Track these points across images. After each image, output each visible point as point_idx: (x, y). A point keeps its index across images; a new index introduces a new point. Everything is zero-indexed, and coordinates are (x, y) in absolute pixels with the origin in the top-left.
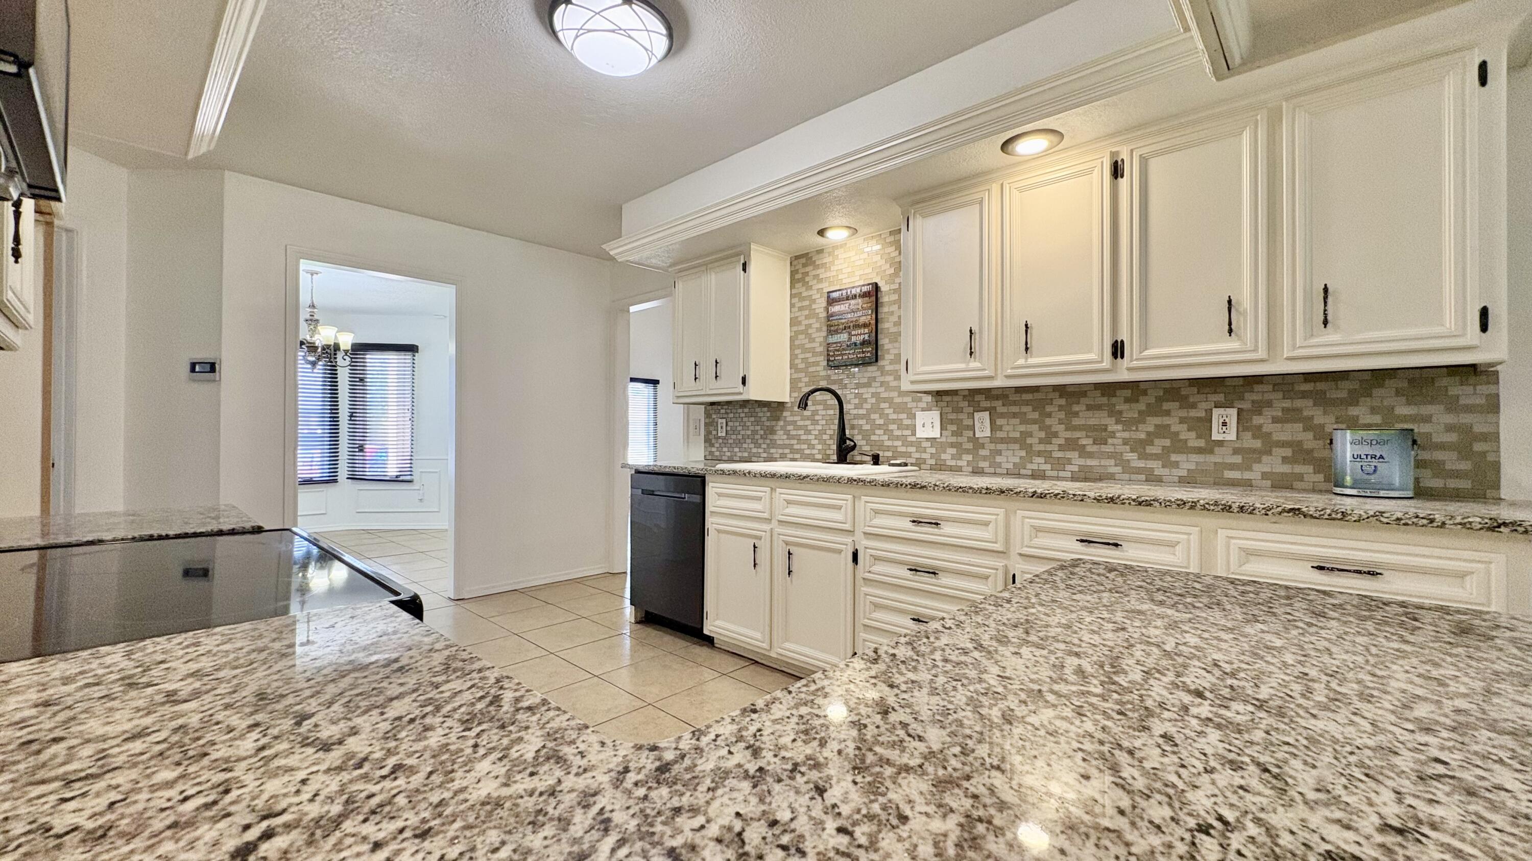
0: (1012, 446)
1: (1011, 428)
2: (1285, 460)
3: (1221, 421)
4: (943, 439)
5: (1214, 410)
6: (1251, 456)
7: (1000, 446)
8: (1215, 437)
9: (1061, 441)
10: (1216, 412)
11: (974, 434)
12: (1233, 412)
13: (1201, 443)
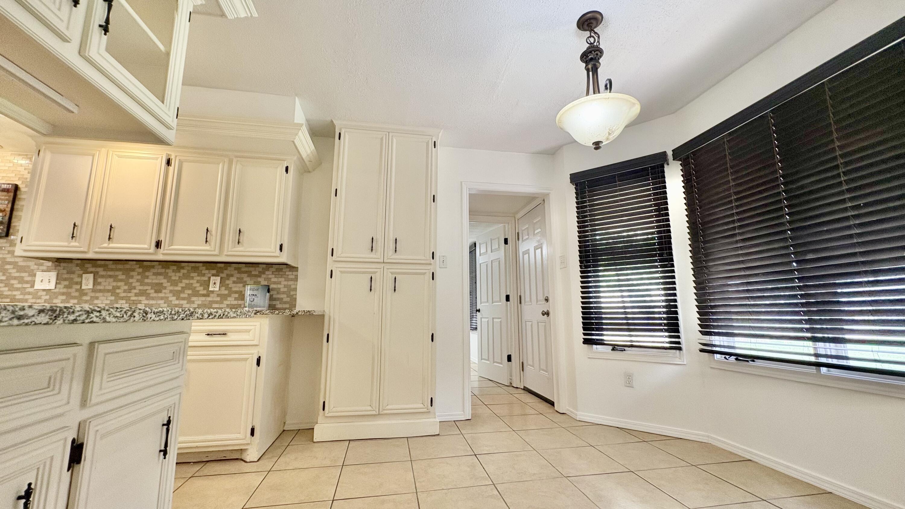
0: (106, 294)
1: (107, 284)
2: (236, 299)
3: (214, 282)
4: (57, 290)
5: (212, 277)
6: (224, 297)
7: (98, 295)
8: (211, 289)
9: (136, 291)
10: (212, 278)
11: (81, 287)
12: (218, 279)
13: (205, 292)
